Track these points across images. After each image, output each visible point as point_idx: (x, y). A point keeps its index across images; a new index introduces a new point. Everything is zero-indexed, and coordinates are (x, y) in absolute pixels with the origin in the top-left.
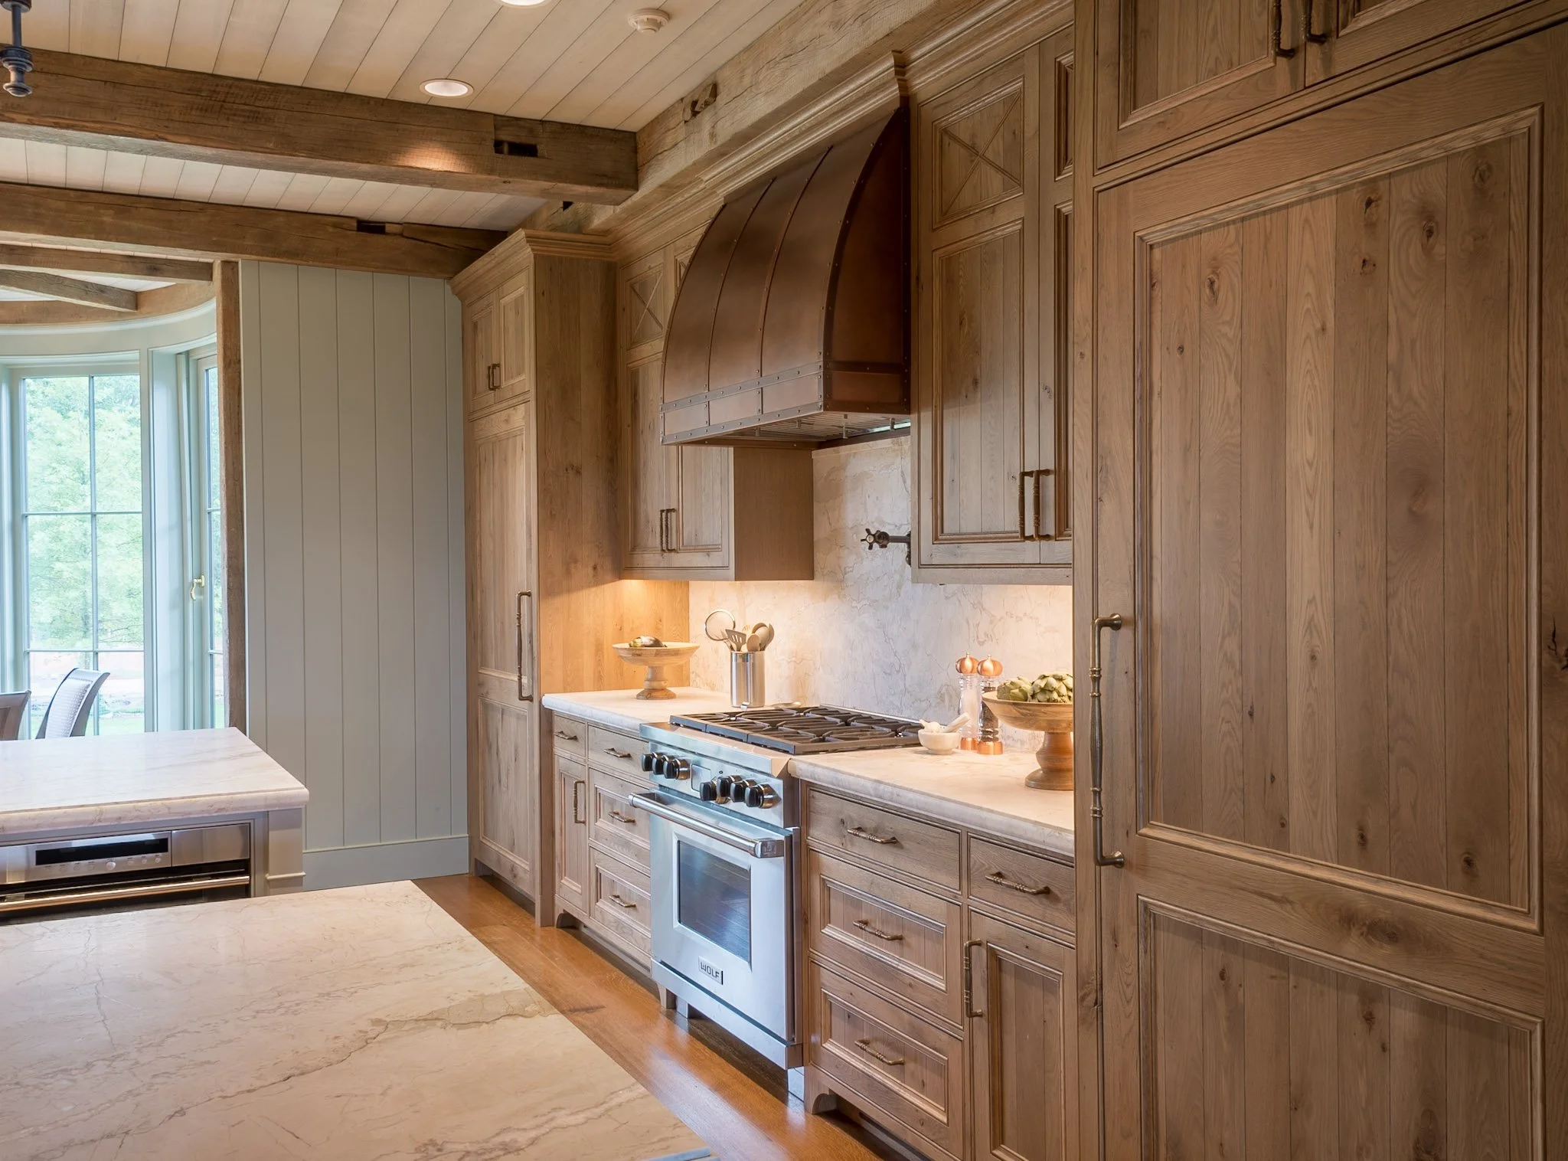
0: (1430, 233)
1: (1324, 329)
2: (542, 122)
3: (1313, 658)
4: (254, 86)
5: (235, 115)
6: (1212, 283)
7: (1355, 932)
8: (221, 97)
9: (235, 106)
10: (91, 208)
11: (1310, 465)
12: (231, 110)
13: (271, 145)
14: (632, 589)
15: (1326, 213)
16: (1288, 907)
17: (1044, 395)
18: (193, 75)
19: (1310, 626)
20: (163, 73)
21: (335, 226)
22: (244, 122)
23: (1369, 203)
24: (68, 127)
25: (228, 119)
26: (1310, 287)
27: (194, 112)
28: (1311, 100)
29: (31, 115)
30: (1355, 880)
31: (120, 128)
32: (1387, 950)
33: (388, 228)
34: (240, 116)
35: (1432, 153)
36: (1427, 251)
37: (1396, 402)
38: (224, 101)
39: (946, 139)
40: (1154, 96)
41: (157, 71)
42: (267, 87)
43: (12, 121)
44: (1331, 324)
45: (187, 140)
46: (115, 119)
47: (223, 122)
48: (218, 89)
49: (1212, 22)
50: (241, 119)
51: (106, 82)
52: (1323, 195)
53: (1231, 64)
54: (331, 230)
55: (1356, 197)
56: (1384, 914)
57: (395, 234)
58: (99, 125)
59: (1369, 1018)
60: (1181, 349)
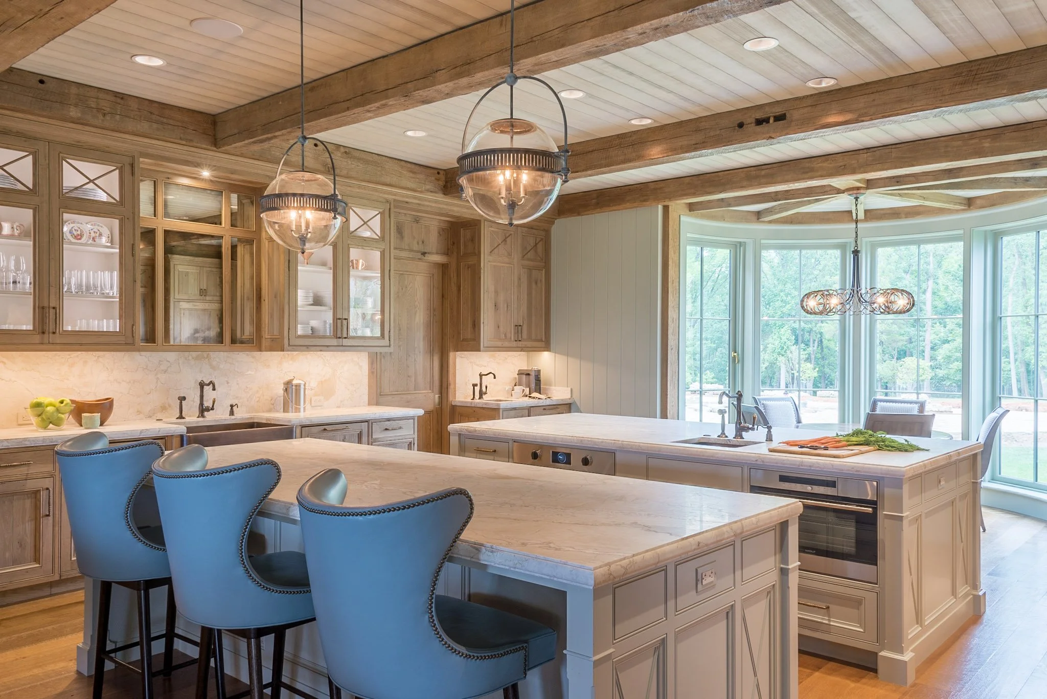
4: (995, 59)
5: (982, 80)
8: (974, 73)
9: (982, 75)
10: (977, 141)
12: (979, 78)
13: (1005, 91)
18: (958, 66)
20: (941, 70)
22: (988, 83)
24: (889, 116)
25: (978, 84)
27: (957, 87)
29: (871, 116)
31: (915, 108)
34: (985, 80)
38: (976, 75)
41: (937, 70)
42: (1004, 57)
43: (863, 121)
45: (953, 104)
46: (913, 104)
47: (975, 87)
48: (972, 69)
50: (986, 81)
51: (908, 86)
58: (904, 111)
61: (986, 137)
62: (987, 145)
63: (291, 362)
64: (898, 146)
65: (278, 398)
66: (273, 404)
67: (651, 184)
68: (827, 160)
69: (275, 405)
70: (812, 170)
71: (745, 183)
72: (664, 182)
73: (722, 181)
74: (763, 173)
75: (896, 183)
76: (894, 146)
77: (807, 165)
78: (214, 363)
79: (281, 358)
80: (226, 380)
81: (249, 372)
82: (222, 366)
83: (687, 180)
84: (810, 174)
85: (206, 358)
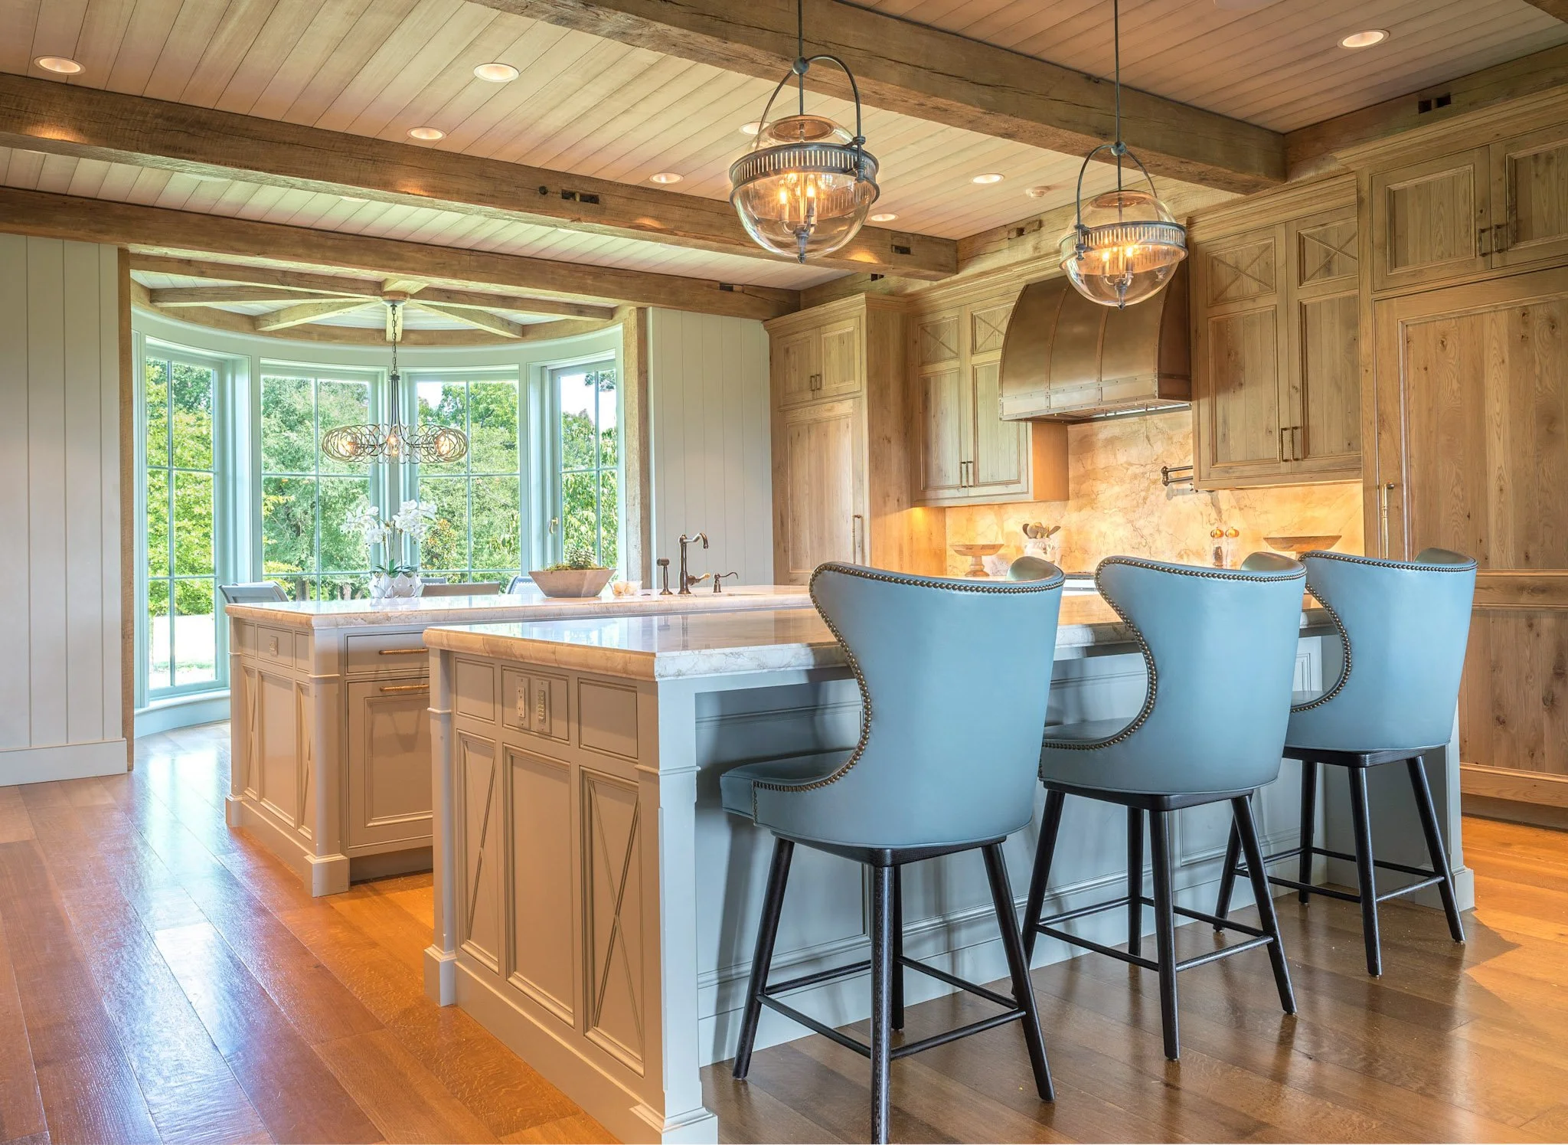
0: (1553, 327)
1: (1503, 362)
2: (913, 235)
3: (1501, 490)
6: (1443, 342)
7: (1525, 593)
11: (1498, 414)
14: (918, 513)
15: (1503, 318)
16: (1491, 590)
17: (1293, 391)
19: (1500, 478)
21: (709, 286)
23: (1524, 315)
26: (1495, 344)
28: (1495, 274)
30: (1525, 574)
32: (1541, 596)
33: (735, 288)
35: (1555, 299)
36: (1552, 334)
37: (1540, 389)
39: (1216, 263)
40: (1406, 263)
44: (1507, 360)
49: (1439, 237)
52: (1501, 310)
53: (1450, 255)
54: (706, 289)
55: (1518, 312)
56: (1539, 583)
57: (738, 292)
59: (1531, 626)
60: (1426, 369)
61: (590, 273)
62: (589, 282)
64: (505, 257)
67: (118, 206)
68: (420, 251)
70: (399, 257)
71: (300, 251)
72: (145, 209)
73: (260, 237)
74: (330, 243)
75: (446, 299)
76: (500, 257)
77: (395, 250)
83: (195, 219)
84: (398, 263)
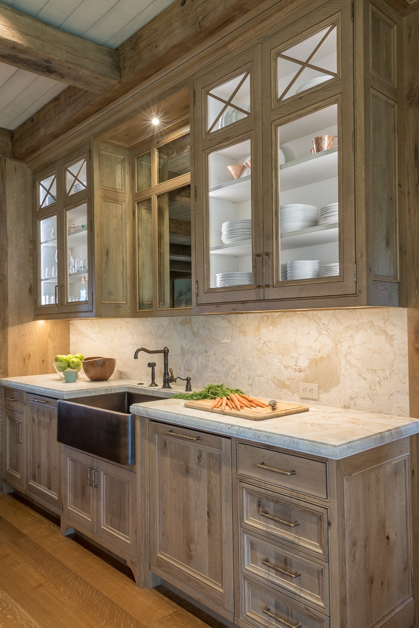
63: (271, 328)
65: (256, 378)
66: (251, 385)
69: (253, 386)
78: (195, 329)
79: (259, 322)
80: (204, 348)
81: (226, 340)
82: (201, 332)
85: (189, 323)
